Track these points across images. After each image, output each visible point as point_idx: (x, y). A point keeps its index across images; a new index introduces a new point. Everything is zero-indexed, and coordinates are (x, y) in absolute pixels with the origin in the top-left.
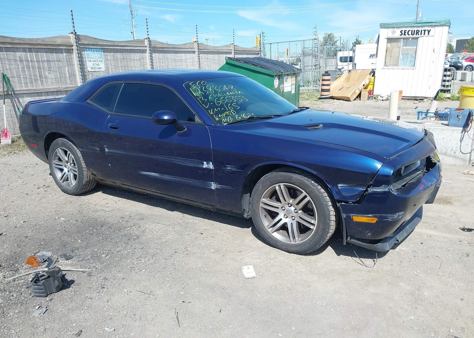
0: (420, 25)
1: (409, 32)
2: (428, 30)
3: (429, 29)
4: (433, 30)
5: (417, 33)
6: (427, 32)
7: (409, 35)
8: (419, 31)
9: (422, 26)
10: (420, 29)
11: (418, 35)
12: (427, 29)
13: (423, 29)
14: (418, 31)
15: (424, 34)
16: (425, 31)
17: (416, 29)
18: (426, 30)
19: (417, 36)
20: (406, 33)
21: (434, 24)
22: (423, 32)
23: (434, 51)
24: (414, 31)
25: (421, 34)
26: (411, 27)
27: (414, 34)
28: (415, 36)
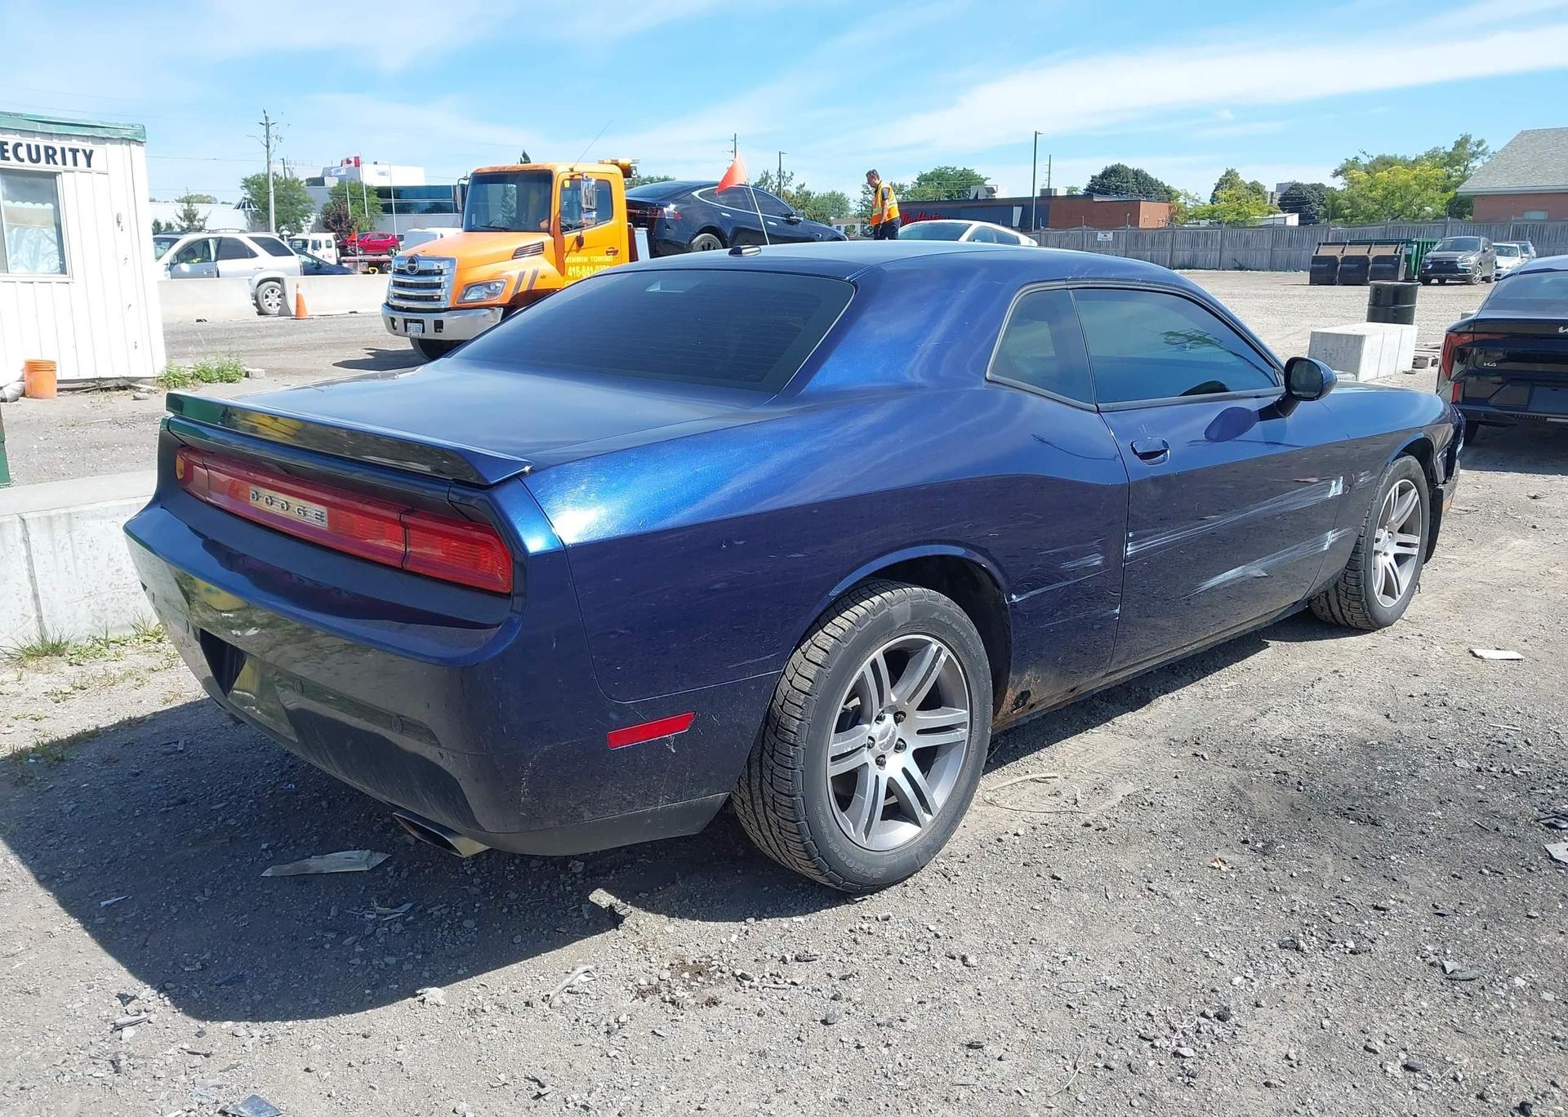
0: (53, 129)
1: (20, 149)
2: (84, 151)
3: (88, 146)
4: (99, 151)
5: (50, 157)
6: (81, 157)
7: (22, 160)
8: (55, 152)
9: (59, 136)
10: (57, 144)
11: (55, 163)
12: (80, 148)
13: (68, 144)
14: (50, 152)
15: (75, 164)
16: (74, 151)
17: (42, 143)
18: (78, 150)
19: (51, 168)
20: (7, 151)
21: (100, 133)
22: (69, 155)
23: (119, 222)
24: (37, 147)
25: (64, 163)
26: (22, 132)
27: (38, 160)
28: (43, 166)
